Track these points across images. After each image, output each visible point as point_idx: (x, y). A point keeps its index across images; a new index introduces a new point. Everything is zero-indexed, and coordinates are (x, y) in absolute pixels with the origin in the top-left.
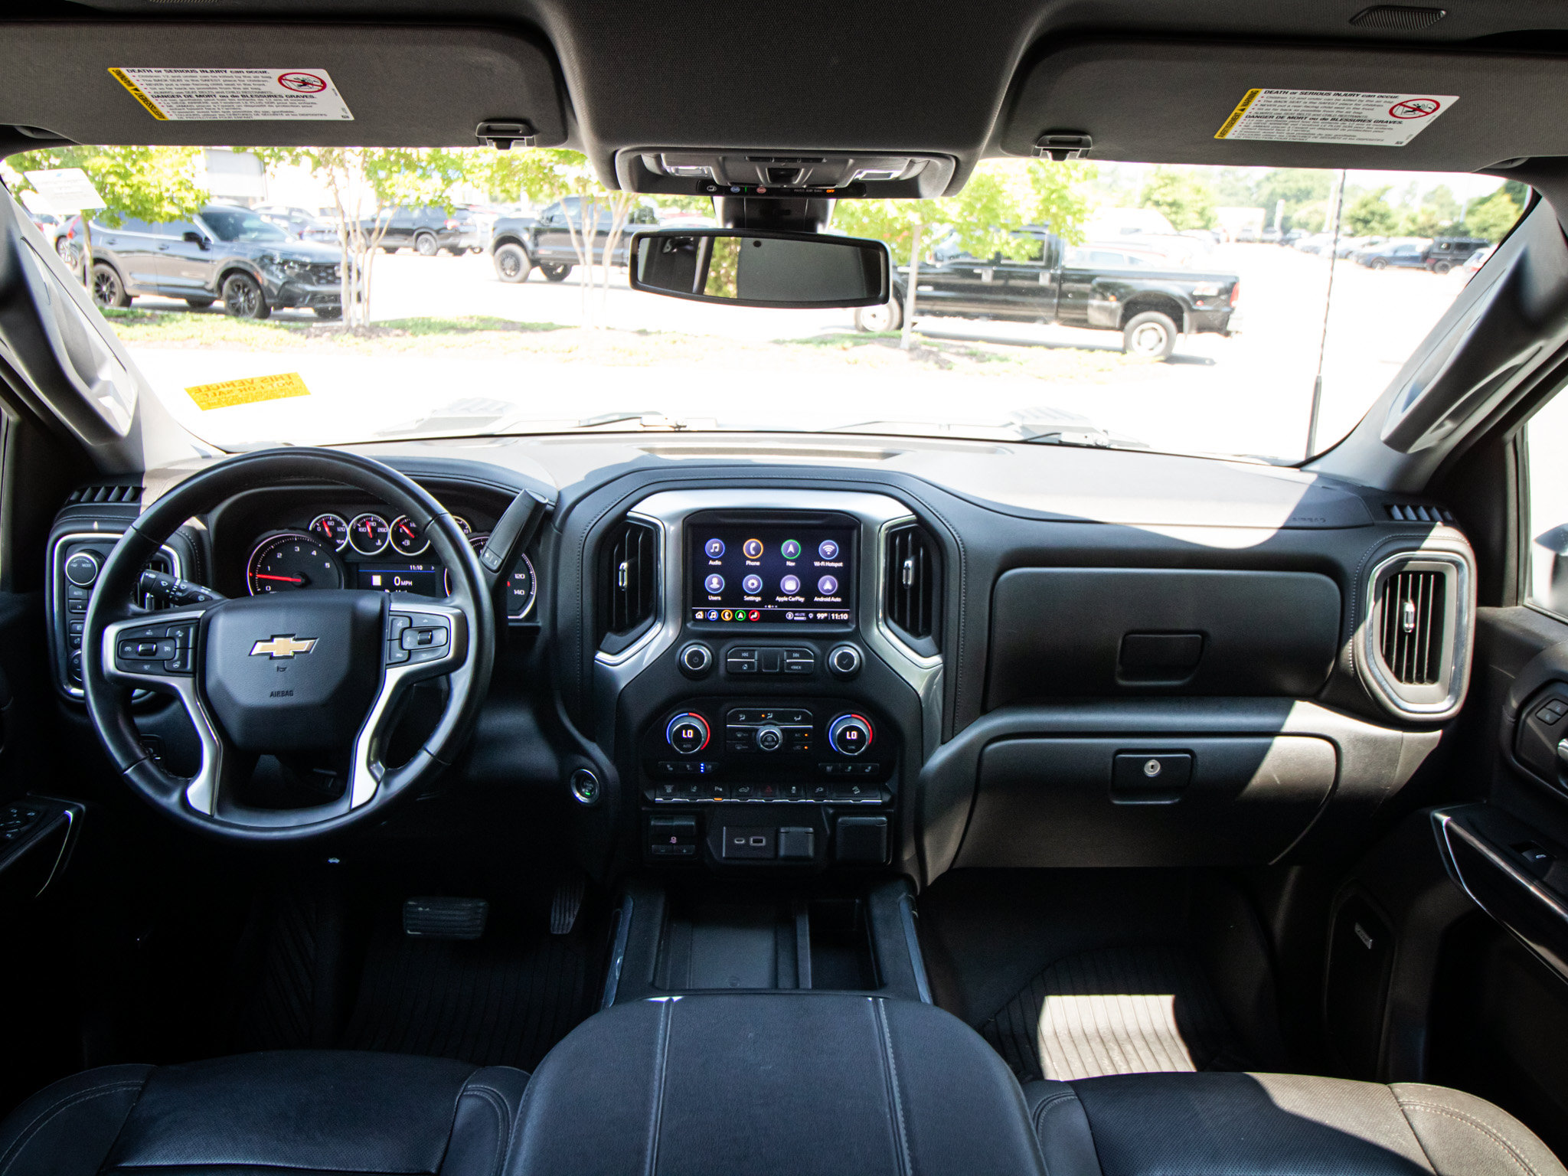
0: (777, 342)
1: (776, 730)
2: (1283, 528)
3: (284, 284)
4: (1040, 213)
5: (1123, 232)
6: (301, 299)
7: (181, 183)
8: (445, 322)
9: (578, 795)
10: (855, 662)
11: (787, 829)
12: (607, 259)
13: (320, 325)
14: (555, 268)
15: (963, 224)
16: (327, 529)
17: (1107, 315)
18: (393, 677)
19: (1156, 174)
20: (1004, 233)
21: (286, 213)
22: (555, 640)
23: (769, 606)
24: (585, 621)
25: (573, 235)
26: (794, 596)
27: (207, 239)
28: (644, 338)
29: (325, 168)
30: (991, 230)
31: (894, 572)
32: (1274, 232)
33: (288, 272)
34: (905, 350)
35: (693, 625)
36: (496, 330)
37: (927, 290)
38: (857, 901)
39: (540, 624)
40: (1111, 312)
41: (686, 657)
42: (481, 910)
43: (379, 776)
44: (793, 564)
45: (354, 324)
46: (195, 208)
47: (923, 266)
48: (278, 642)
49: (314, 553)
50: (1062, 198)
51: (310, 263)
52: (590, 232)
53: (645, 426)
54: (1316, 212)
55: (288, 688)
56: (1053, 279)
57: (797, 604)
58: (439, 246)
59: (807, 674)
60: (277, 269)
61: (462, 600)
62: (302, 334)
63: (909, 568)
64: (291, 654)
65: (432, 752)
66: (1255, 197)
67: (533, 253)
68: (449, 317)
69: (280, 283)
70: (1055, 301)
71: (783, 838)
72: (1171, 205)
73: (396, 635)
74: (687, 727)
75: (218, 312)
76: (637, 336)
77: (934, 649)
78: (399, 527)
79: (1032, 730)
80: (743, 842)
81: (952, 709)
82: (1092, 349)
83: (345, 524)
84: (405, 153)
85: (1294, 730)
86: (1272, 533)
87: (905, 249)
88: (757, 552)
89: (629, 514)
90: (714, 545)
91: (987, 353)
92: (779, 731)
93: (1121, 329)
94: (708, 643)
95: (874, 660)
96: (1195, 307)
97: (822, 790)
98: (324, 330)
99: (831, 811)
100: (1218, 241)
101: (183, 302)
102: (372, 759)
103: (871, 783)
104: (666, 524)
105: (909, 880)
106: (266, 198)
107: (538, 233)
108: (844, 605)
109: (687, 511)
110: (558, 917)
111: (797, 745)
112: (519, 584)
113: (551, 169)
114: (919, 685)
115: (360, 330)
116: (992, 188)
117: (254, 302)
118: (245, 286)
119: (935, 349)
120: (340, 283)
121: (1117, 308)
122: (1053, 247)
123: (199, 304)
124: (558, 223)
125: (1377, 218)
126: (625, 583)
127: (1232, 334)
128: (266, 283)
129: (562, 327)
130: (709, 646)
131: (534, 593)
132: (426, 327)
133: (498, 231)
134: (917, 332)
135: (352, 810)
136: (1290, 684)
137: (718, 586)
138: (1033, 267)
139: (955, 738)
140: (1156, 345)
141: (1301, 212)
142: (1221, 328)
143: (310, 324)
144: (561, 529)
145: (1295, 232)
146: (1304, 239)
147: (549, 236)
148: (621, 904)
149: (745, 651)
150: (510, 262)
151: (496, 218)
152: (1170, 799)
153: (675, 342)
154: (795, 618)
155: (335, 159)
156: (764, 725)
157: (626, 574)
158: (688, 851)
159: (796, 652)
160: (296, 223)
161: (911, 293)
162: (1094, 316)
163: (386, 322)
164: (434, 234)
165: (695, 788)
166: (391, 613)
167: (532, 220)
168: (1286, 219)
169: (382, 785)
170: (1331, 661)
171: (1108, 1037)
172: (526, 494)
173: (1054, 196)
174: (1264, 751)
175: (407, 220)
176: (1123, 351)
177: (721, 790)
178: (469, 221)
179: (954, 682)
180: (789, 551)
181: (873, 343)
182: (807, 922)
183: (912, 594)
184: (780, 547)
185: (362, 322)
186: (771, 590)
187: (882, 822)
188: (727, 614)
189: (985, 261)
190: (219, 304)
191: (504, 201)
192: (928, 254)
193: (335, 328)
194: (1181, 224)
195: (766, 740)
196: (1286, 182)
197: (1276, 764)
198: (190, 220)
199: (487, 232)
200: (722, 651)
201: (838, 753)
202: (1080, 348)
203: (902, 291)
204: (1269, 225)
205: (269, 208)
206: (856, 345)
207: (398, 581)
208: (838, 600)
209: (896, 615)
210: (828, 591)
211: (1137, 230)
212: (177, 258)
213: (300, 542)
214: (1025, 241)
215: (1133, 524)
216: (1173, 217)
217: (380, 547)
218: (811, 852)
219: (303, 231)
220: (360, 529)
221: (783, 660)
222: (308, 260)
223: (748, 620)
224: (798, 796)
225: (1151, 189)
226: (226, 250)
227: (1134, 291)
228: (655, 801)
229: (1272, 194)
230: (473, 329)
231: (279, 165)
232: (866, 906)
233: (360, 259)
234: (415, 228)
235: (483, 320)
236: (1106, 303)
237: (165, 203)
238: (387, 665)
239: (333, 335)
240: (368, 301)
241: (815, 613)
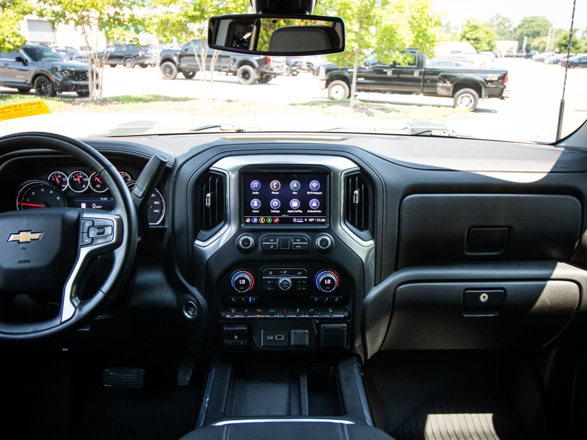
0: (292, 105)
1: (288, 279)
2: (550, 172)
3: (62, 81)
4: (414, 42)
5: (453, 53)
6: (71, 88)
7: (13, 33)
8: (138, 97)
9: (186, 314)
10: (329, 244)
11: (295, 331)
12: (212, 68)
13: (79, 99)
14: (189, 73)
15: (378, 48)
16: (57, 180)
17: (446, 90)
18: (84, 252)
19: (468, 25)
20: (397, 52)
21: (64, 49)
22: (175, 235)
23: (284, 215)
24: (188, 224)
25: (197, 58)
26: (297, 210)
27: (27, 60)
28: (230, 103)
29: (81, 26)
30: (392, 51)
31: (349, 197)
32: (522, 52)
33: (65, 75)
34: (352, 107)
35: (245, 225)
36: (161, 101)
37: (362, 80)
38: (332, 368)
39: (166, 227)
40: (448, 89)
41: (241, 242)
42: (142, 374)
43: (76, 304)
44: (296, 193)
45: (95, 99)
46: (20, 45)
47: (360, 68)
48: (22, 234)
49: (51, 192)
50: (425, 35)
51: (75, 71)
52: (204, 56)
53: (222, 130)
54: (543, 42)
55: (28, 259)
56: (420, 74)
57: (299, 214)
58: (135, 64)
59: (304, 250)
60: (59, 74)
61: (120, 211)
62: (71, 103)
63: (357, 195)
64: (29, 240)
65: (104, 292)
66: (513, 35)
67: (179, 66)
68: (139, 95)
69: (61, 80)
70: (422, 84)
71: (292, 335)
72: (475, 40)
73: (86, 230)
74: (242, 278)
75: (32, 94)
76: (226, 103)
77: (370, 237)
78: (94, 178)
79: (421, 278)
80: (272, 338)
81: (380, 268)
82: (439, 106)
83: (66, 177)
84: (118, 18)
85: (557, 277)
86: (544, 175)
87: (352, 61)
88: (277, 187)
89: (211, 168)
90: (255, 184)
91: (390, 108)
92: (290, 280)
93: (452, 97)
94: (253, 234)
95: (339, 242)
96: (487, 86)
97: (313, 310)
98: (81, 102)
99: (318, 321)
100: (497, 57)
101: (16, 90)
102: (73, 296)
103: (338, 307)
104: (230, 173)
105: (358, 356)
106: (55, 42)
107: (180, 57)
108: (323, 214)
109: (240, 166)
110: (181, 377)
111: (300, 287)
112: (156, 207)
113: (186, 25)
114: (363, 256)
115: (98, 101)
116: (392, 31)
117: (49, 89)
118: (44, 82)
119: (366, 107)
120: (88, 80)
121: (451, 87)
122: (420, 59)
123: (24, 91)
124: (189, 52)
125: (571, 44)
126: (209, 204)
127: (505, 98)
128: (54, 81)
129: (192, 99)
130: (253, 236)
131: (164, 211)
132: (128, 100)
133: (162, 56)
134: (357, 100)
135: (62, 323)
136: (555, 253)
137: (257, 205)
138: (411, 68)
139: (382, 283)
140: (469, 104)
141: (535, 42)
142: (500, 95)
143: (75, 99)
144: (176, 178)
145: (532, 52)
146: (537, 55)
147: (186, 58)
148: (209, 371)
149: (272, 238)
150: (168, 70)
151: (161, 50)
152: (493, 314)
153: (244, 105)
154: (298, 221)
155: (85, 22)
156: (282, 277)
157: (209, 199)
158: (243, 343)
159: (298, 238)
160: (69, 54)
161: (354, 81)
162: (440, 91)
163: (110, 98)
164: (133, 58)
165: (247, 310)
166: (83, 219)
167: (178, 51)
168: (528, 46)
169: (77, 310)
170: (576, 242)
171: (460, 435)
172: (156, 157)
173: (421, 34)
174: (543, 287)
175: (121, 52)
176: (454, 107)
177: (260, 311)
178: (149, 52)
179: (381, 253)
180: (294, 186)
181: (336, 104)
182: (306, 378)
183: (358, 208)
184: (289, 184)
185: (99, 98)
186: (285, 207)
187: (344, 327)
188: (262, 219)
189: (388, 66)
190: (33, 90)
191: (166, 43)
192: (362, 63)
193: (86, 101)
194: (479, 49)
195: (283, 285)
196: (528, 28)
197: (548, 295)
198: (18, 51)
199: (157, 57)
200: (260, 239)
201: (321, 291)
202: (433, 106)
203: (350, 81)
204: (520, 49)
205: (57, 47)
206: (329, 105)
207: (94, 206)
208: (320, 211)
209: (350, 220)
210: (315, 207)
211: (459, 52)
212: (14, 70)
213: (44, 186)
214: (407, 56)
215: (472, 171)
216: (476, 45)
217: (85, 188)
218: (307, 343)
219: (72, 57)
220: (74, 180)
221: (292, 243)
222: (73, 69)
223: (273, 223)
224: (300, 314)
225: (465, 32)
226: (35, 66)
227: (458, 79)
228: (226, 317)
229: (521, 34)
230: (150, 101)
231: (59, 25)
232: (336, 371)
233: (97, 69)
234: (124, 55)
235: (154, 96)
236: (445, 85)
237: (6, 43)
238: (81, 246)
239: (85, 104)
240: (101, 88)
241: (308, 219)
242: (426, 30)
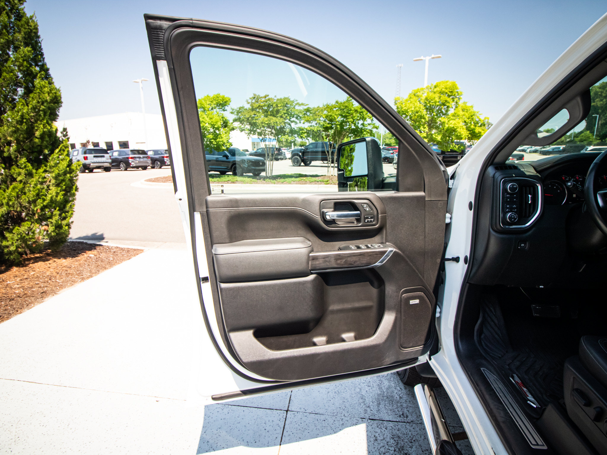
242: (475, 129)
